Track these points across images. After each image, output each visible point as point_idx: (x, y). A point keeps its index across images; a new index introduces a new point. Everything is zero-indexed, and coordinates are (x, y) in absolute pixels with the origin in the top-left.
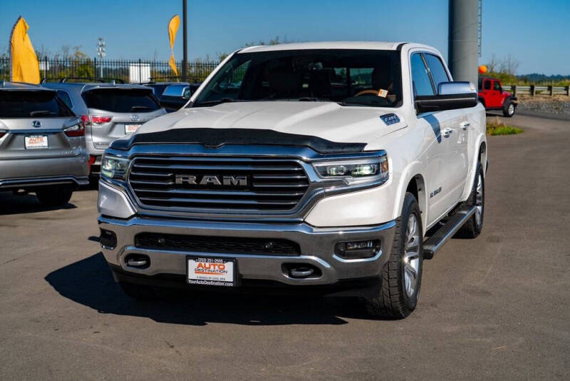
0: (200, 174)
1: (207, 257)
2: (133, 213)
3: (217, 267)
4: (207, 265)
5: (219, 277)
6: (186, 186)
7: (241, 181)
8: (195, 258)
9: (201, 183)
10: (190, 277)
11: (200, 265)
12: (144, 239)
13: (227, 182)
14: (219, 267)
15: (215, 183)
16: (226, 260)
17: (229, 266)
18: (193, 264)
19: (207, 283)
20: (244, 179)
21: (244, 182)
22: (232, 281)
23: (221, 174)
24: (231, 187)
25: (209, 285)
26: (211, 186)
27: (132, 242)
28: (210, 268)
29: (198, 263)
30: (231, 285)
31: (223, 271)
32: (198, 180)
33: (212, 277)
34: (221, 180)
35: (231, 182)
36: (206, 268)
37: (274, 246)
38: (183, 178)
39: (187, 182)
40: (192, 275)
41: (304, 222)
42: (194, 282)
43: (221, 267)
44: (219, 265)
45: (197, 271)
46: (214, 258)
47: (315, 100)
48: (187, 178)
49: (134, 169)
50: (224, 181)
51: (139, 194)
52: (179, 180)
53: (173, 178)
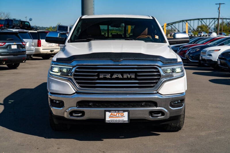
0: (112, 73)
1: (115, 111)
2: (75, 92)
3: (120, 115)
4: (115, 114)
5: (121, 119)
6: (105, 79)
7: (132, 76)
8: (109, 111)
9: (113, 77)
10: (106, 120)
11: (111, 114)
12: (82, 104)
13: (125, 76)
14: (121, 115)
15: (119, 77)
16: (124, 111)
17: (126, 114)
18: (108, 114)
19: (115, 122)
20: (133, 75)
21: (133, 76)
22: (127, 120)
23: (122, 73)
24: (128, 79)
25: (116, 123)
26: (117, 79)
27: (75, 105)
28: (116, 115)
29: (111, 113)
30: (127, 122)
31: (123, 116)
32: (111, 76)
33: (118, 119)
34: (123, 76)
35: (127, 76)
36: (115, 115)
37: (146, 104)
38: (104, 75)
39: (106, 77)
40: (108, 119)
41: (158, 93)
42: (109, 122)
43: (122, 114)
44: (121, 114)
45: (110, 117)
46: (119, 111)
47: (132, 40)
48: (106, 75)
49: (76, 71)
50: (124, 76)
51: (78, 83)
52: (101, 76)
53: (98, 75)
